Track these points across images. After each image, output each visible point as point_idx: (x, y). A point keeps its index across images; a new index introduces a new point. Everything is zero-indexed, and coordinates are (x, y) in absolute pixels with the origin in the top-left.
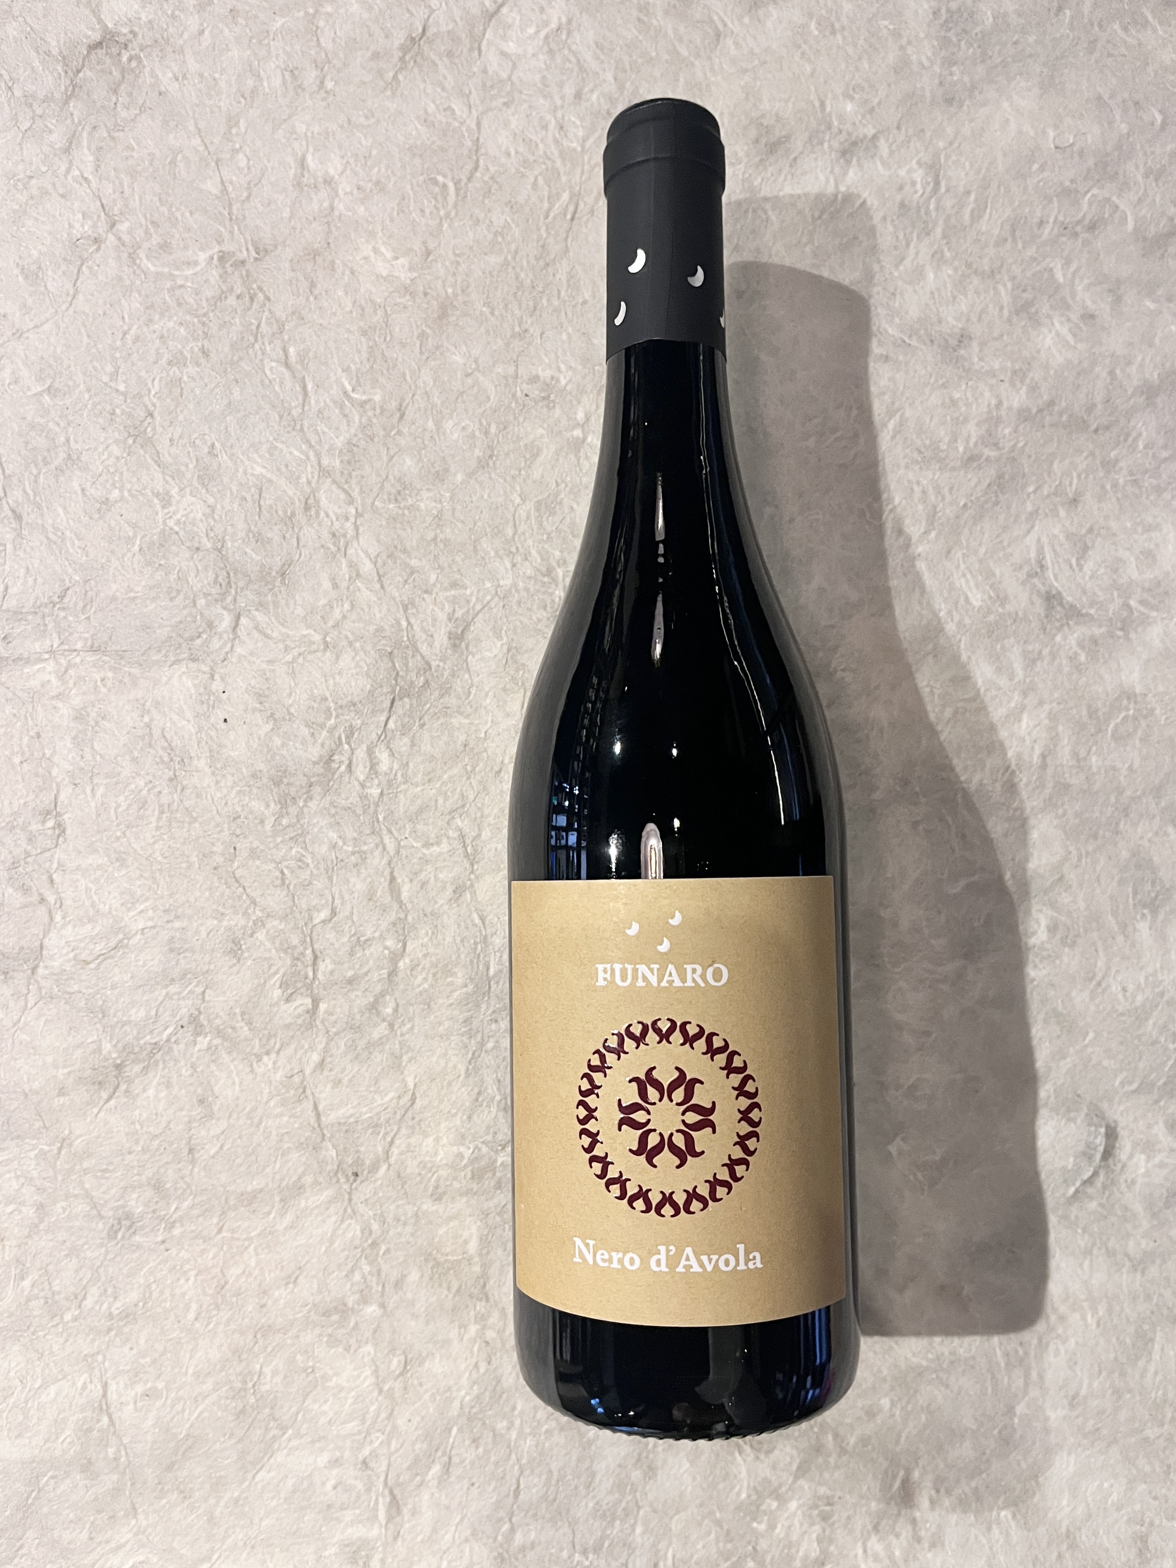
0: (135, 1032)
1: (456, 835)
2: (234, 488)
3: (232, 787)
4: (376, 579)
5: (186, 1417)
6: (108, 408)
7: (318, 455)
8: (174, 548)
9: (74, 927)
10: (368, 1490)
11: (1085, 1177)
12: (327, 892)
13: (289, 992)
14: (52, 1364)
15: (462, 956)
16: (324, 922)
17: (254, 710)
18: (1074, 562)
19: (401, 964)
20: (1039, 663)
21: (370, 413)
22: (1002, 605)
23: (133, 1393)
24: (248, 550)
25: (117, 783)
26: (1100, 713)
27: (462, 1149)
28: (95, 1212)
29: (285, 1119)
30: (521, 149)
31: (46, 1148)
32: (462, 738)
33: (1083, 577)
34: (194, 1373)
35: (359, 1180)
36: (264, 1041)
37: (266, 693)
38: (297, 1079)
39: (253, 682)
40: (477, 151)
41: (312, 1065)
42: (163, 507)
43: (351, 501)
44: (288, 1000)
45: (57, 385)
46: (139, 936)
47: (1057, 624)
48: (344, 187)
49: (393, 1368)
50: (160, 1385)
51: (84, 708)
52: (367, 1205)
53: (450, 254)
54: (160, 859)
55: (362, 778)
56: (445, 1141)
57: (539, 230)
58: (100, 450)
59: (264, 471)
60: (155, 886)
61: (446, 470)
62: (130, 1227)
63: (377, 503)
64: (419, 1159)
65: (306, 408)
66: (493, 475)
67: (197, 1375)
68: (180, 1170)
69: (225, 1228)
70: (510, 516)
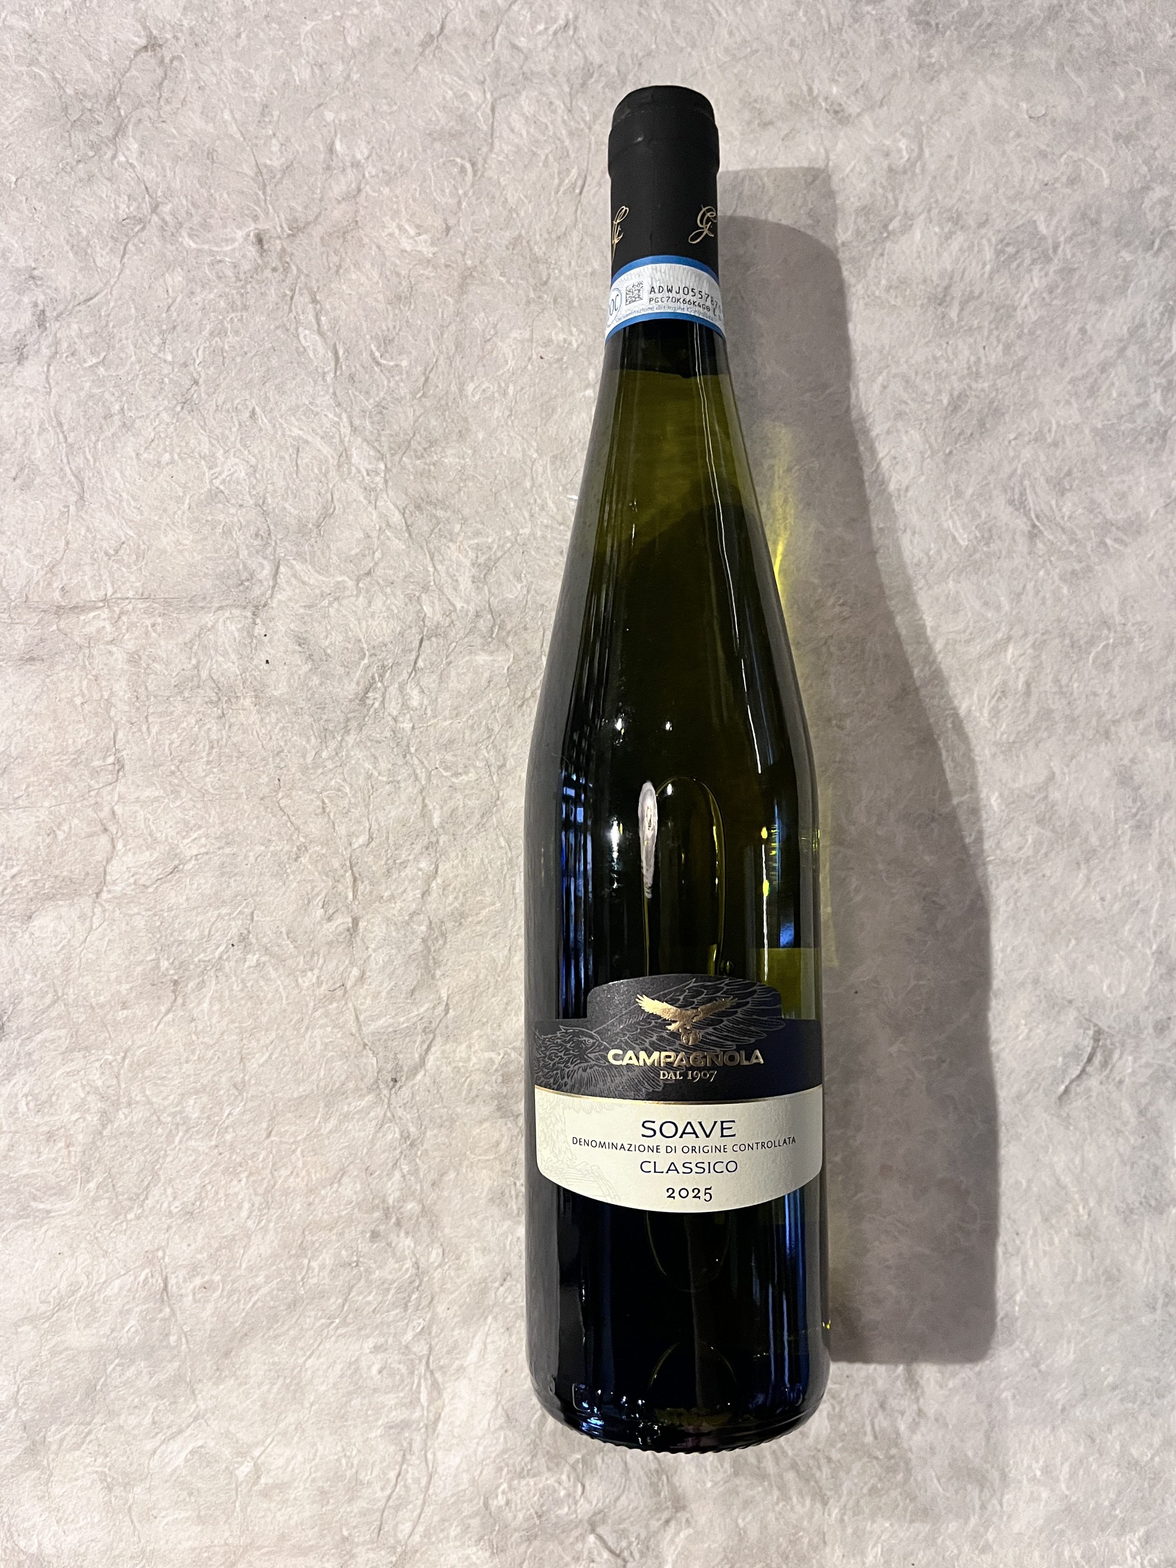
0: (190, 951)
1: (482, 764)
2: (274, 449)
3: (277, 724)
4: (404, 528)
5: (242, 1307)
6: (157, 377)
7: (350, 418)
8: (220, 506)
9: (134, 854)
10: (412, 1373)
11: (1074, 1076)
12: (364, 819)
13: (331, 912)
14: (115, 1261)
15: (490, 877)
16: (360, 846)
17: (294, 652)
18: (1053, 502)
19: (434, 884)
20: (1023, 597)
21: (397, 378)
22: (987, 544)
23: (191, 1287)
24: (287, 506)
25: (170, 721)
26: (1082, 642)
27: (493, 1055)
28: (155, 1118)
29: (329, 1029)
30: (532, 131)
31: (110, 1058)
32: (487, 675)
33: (1063, 517)
34: (247, 1268)
35: (398, 1085)
36: (308, 958)
37: (305, 635)
38: (339, 993)
39: (292, 626)
40: (492, 135)
41: (353, 980)
42: (210, 468)
43: (382, 457)
44: (329, 919)
45: (111, 357)
46: (193, 862)
47: (1040, 560)
48: (370, 170)
49: (431, 1260)
50: (217, 1278)
51: (136, 652)
52: (405, 1110)
53: (469, 229)
54: (211, 791)
55: (395, 713)
56: (477, 1047)
57: (549, 204)
58: (152, 417)
59: (301, 433)
60: (207, 816)
61: (468, 430)
62: (187, 1131)
63: (404, 459)
64: (453, 1065)
65: (338, 373)
66: (512, 434)
67: (250, 1269)
68: (232, 1077)
69: (273, 1133)
70: (528, 471)
